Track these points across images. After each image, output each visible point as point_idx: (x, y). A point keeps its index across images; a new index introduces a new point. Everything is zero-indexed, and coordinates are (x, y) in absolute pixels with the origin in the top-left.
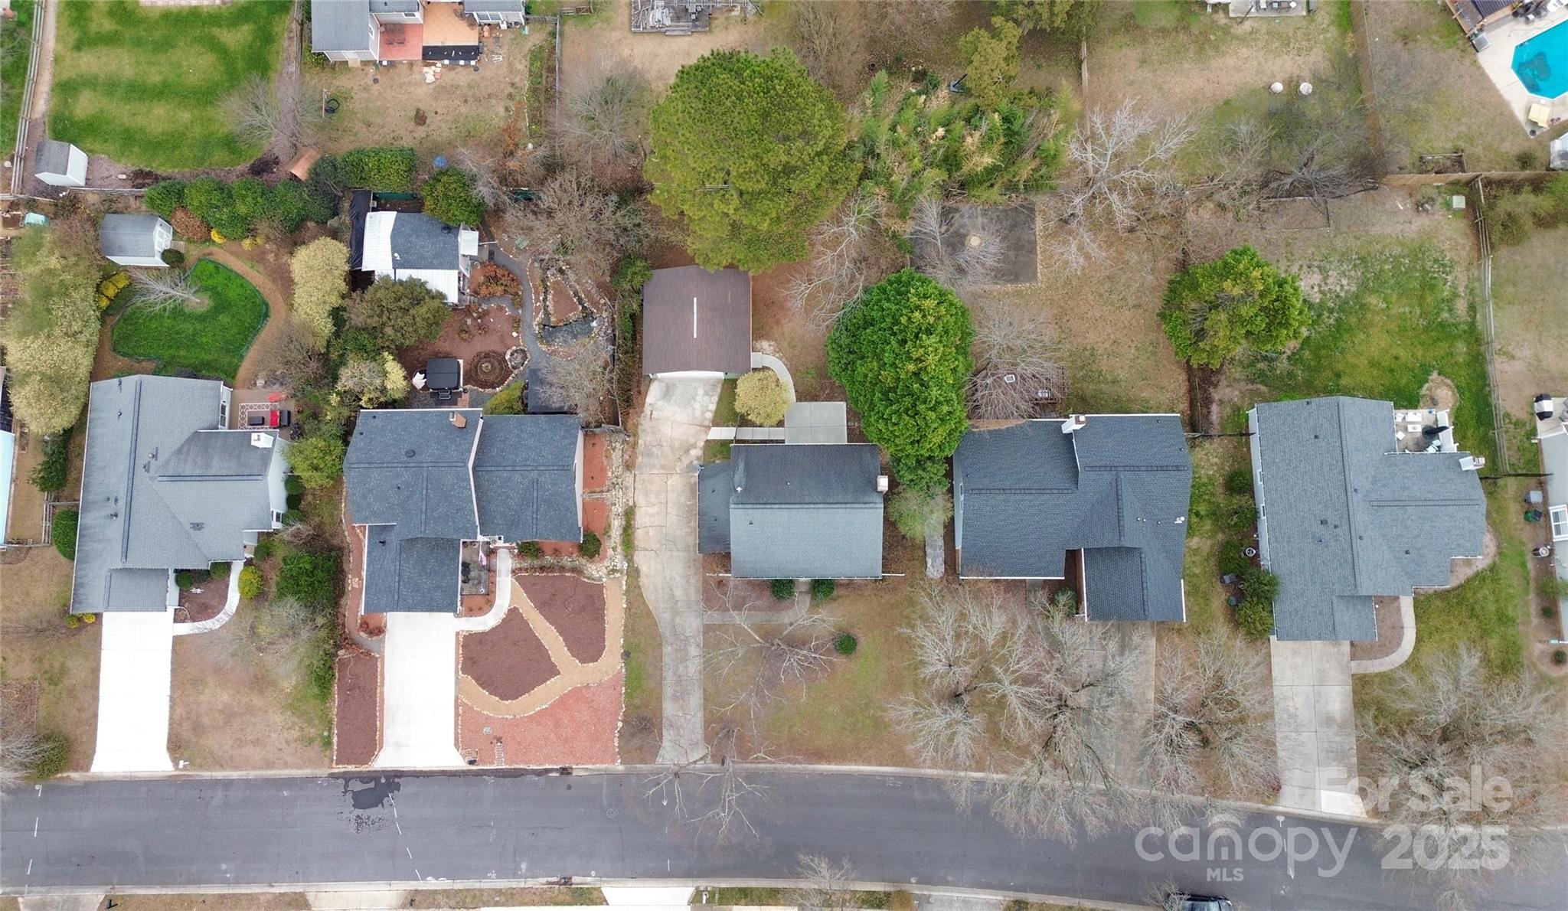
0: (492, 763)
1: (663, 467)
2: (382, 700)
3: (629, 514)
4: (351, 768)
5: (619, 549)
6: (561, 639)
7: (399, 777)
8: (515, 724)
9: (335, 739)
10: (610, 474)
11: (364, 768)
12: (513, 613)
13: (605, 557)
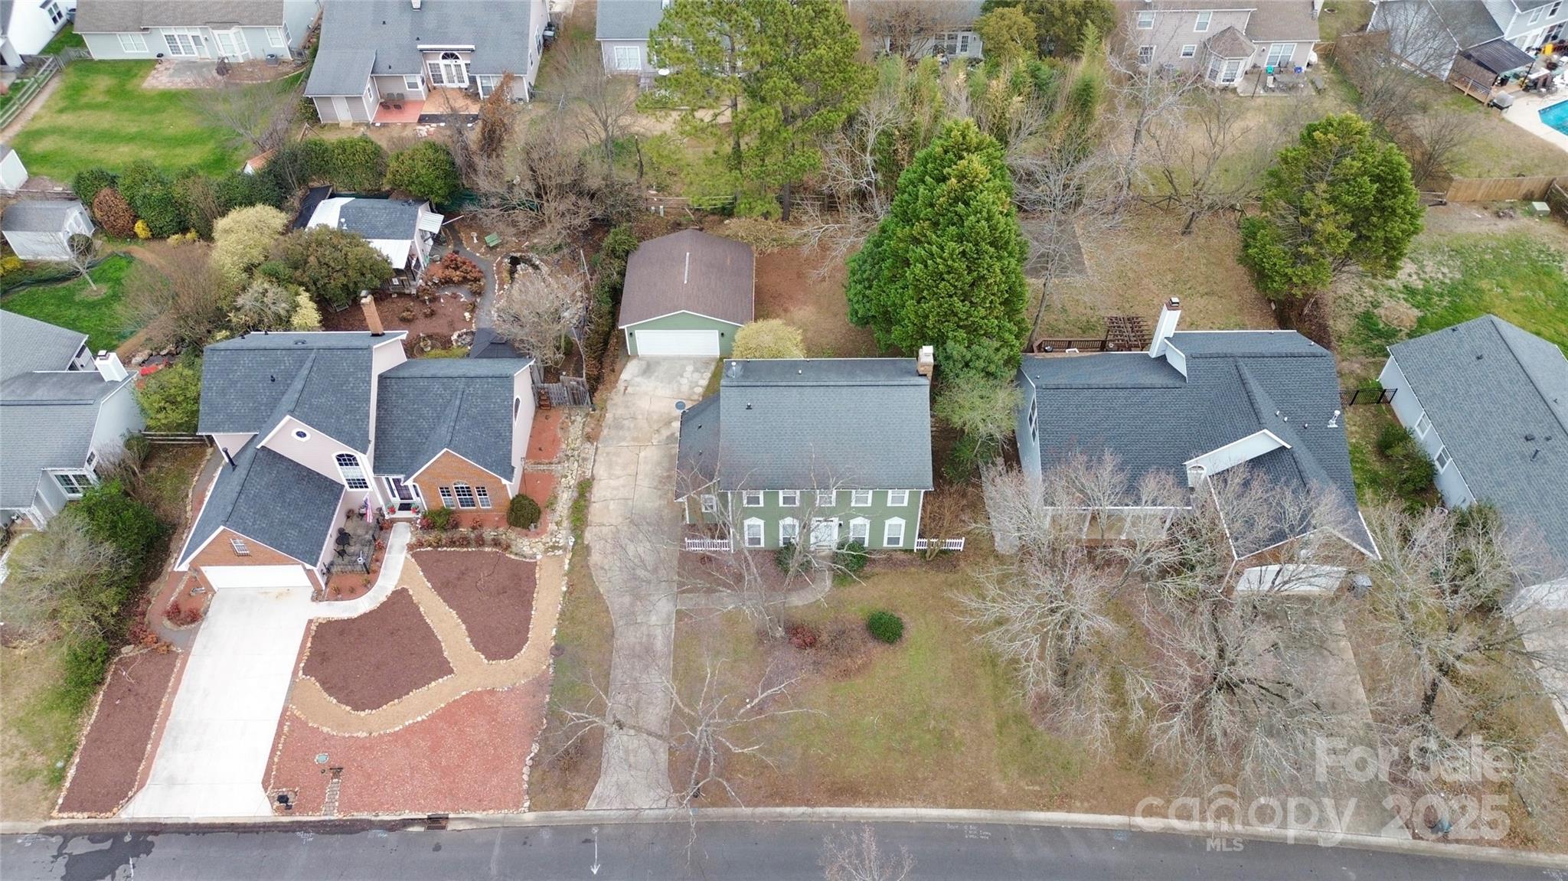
0: (316, 810)
1: (634, 439)
2: (167, 714)
3: (585, 487)
4: (81, 818)
5: (565, 524)
6: (464, 627)
7: (156, 833)
8: (366, 746)
9: (71, 773)
10: (564, 446)
11: (103, 819)
12: (400, 597)
13: (544, 531)
